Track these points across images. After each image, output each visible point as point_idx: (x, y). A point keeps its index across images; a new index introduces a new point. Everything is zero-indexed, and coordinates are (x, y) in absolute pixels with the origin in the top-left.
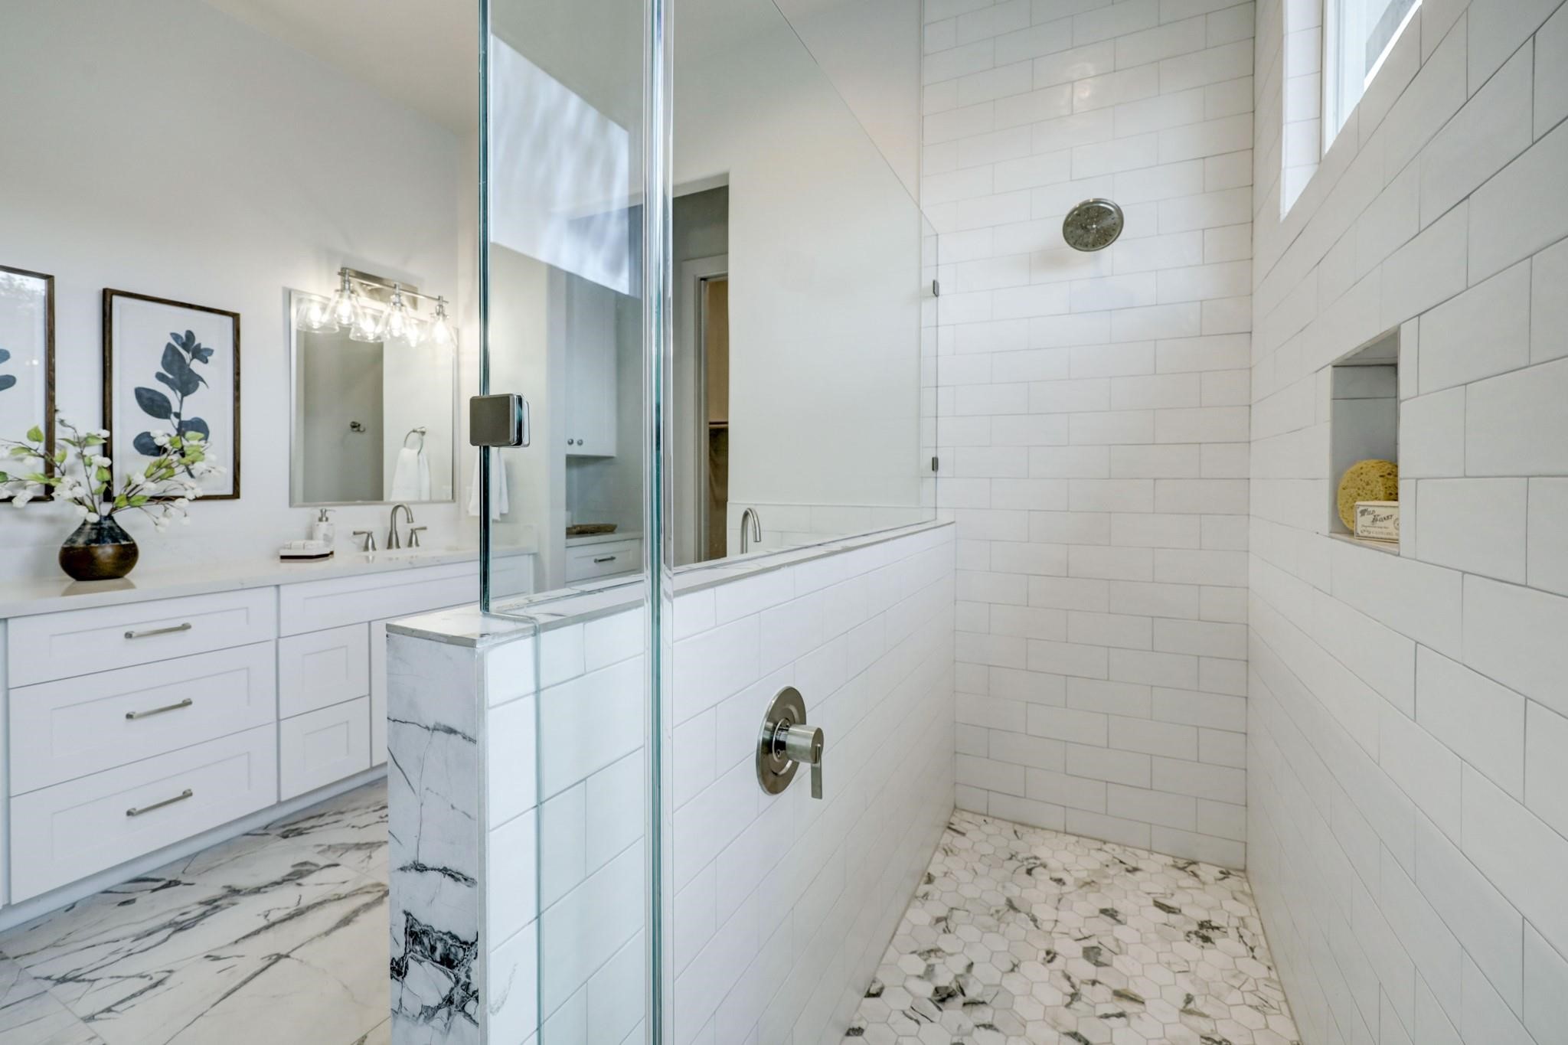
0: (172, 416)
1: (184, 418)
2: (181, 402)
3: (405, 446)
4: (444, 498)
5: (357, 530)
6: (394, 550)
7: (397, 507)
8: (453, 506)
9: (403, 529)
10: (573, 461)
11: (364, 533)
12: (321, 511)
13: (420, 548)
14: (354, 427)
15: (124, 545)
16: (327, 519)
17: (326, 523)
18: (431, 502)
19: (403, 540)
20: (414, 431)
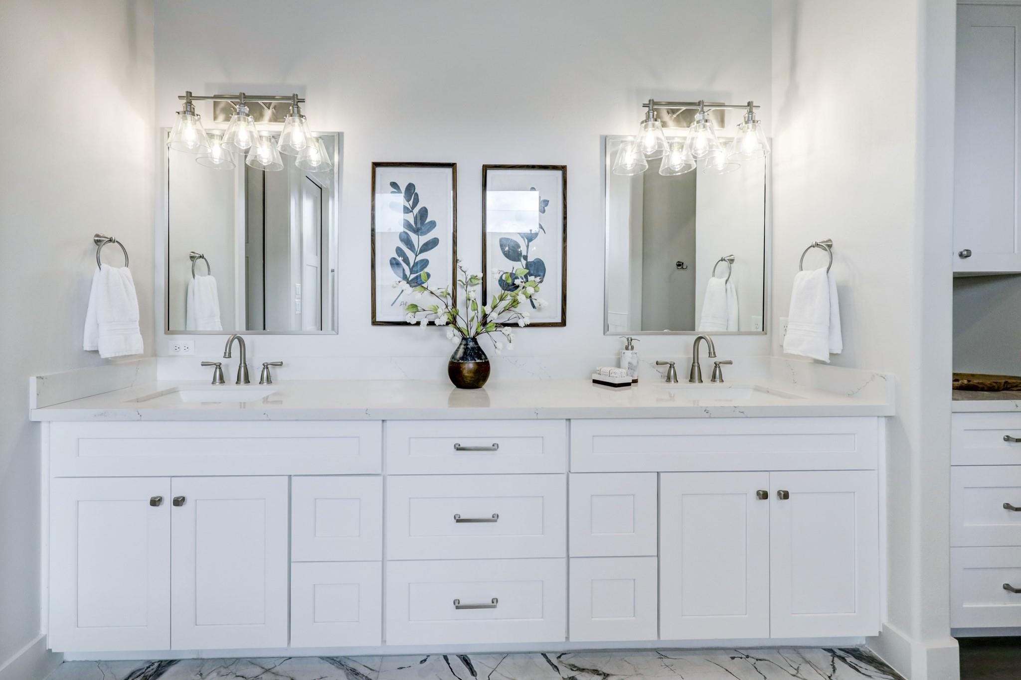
0: (522, 259)
1: (529, 260)
2: (528, 246)
3: (714, 276)
4: (753, 329)
5: (660, 360)
6: (696, 384)
7: (701, 338)
8: (762, 339)
9: (706, 364)
10: (962, 281)
11: (666, 363)
12: (628, 339)
13: (724, 383)
14: (679, 265)
15: (478, 362)
16: (632, 348)
17: (631, 351)
18: (739, 333)
19: (706, 373)
20: (722, 260)
